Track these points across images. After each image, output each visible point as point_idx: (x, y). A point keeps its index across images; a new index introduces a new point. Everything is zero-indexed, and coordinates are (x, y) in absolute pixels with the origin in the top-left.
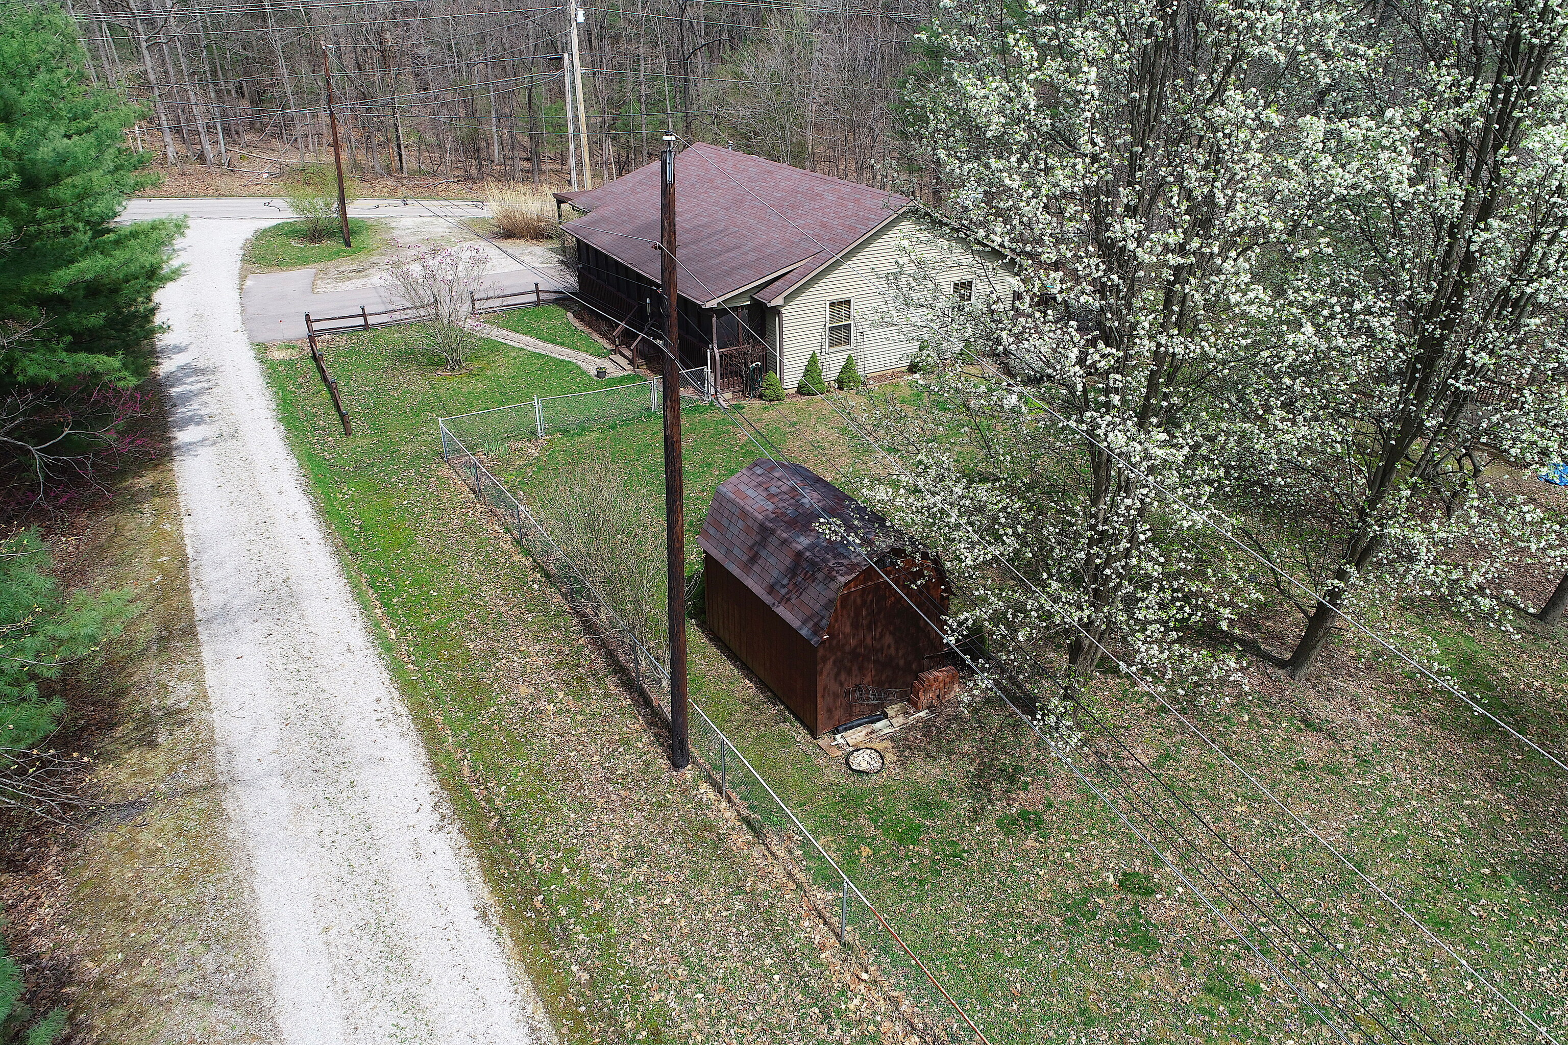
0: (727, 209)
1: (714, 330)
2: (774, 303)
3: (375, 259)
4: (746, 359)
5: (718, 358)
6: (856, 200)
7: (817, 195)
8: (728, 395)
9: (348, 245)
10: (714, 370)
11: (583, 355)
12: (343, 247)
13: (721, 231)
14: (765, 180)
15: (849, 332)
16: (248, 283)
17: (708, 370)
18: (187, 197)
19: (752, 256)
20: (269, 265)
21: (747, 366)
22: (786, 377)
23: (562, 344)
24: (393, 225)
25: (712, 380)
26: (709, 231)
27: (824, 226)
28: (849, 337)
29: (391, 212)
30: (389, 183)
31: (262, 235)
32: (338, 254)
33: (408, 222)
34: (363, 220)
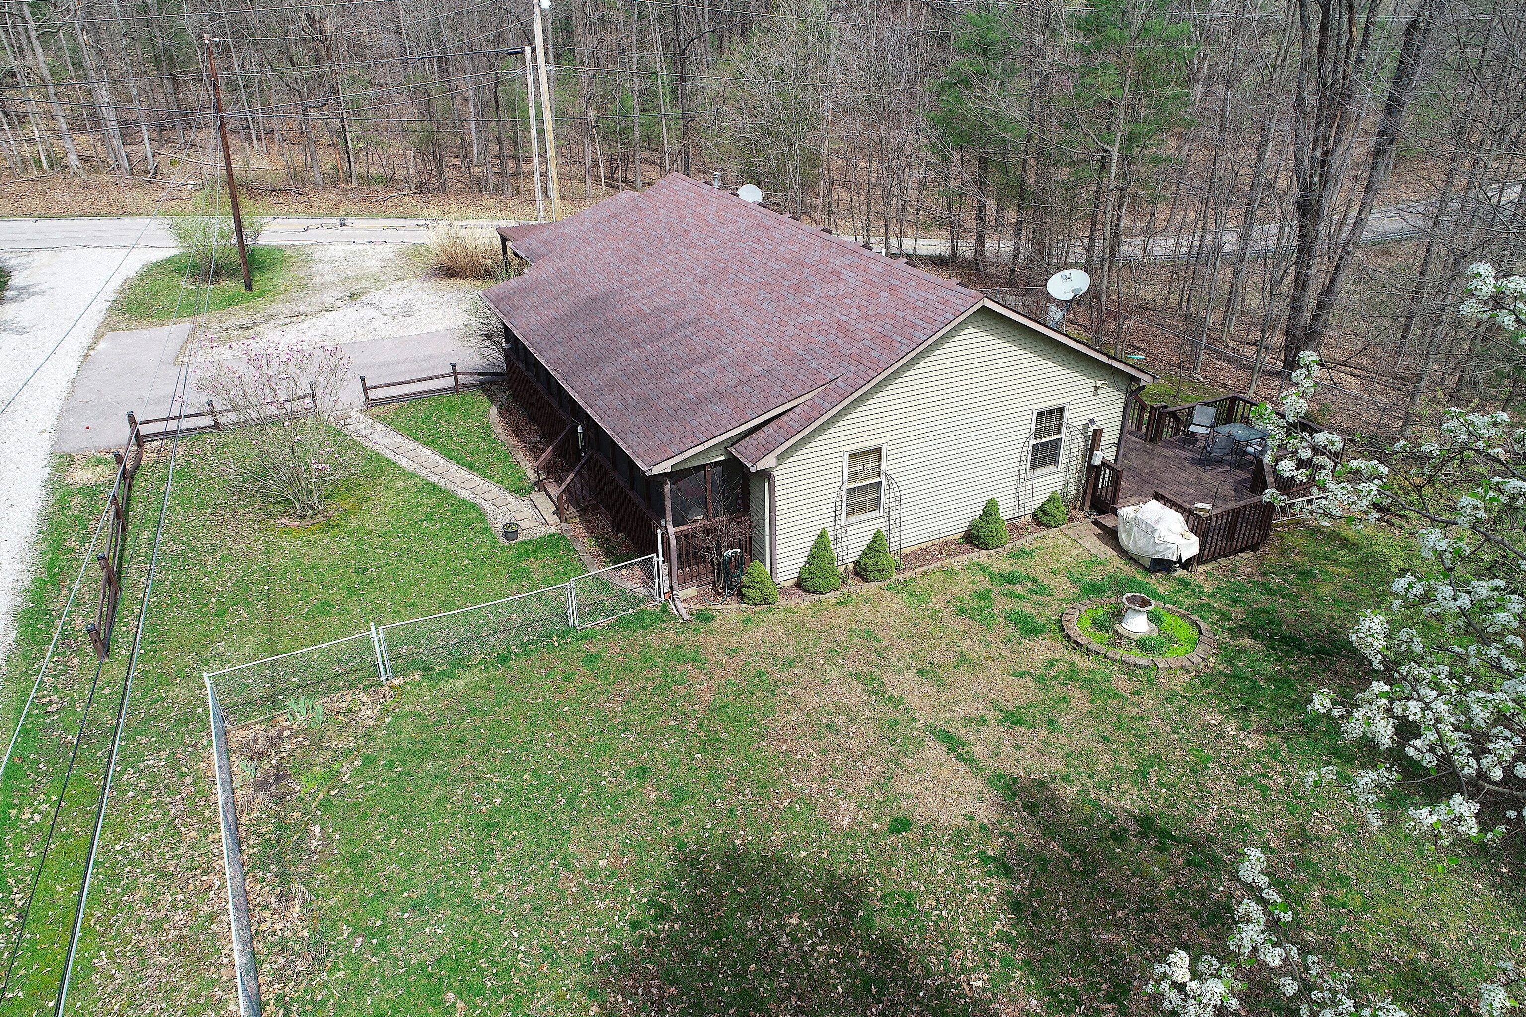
0: (703, 282)
1: (668, 503)
2: (761, 466)
3: (275, 309)
4: (718, 543)
5: (673, 542)
6: (891, 288)
7: (833, 272)
8: (691, 591)
9: (249, 287)
10: (667, 559)
11: (496, 490)
12: (244, 290)
13: (691, 323)
14: (758, 239)
15: (879, 492)
16: (102, 346)
17: (658, 558)
18: (84, 215)
19: (732, 376)
20: (141, 317)
21: (720, 553)
22: (780, 565)
23: (471, 467)
24: (317, 255)
25: (664, 571)
26: (673, 320)
27: (842, 329)
28: (878, 499)
29: (323, 235)
30: (331, 196)
31: (151, 271)
32: (231, 301)
33: (335, 252)
34: (281, 249)
